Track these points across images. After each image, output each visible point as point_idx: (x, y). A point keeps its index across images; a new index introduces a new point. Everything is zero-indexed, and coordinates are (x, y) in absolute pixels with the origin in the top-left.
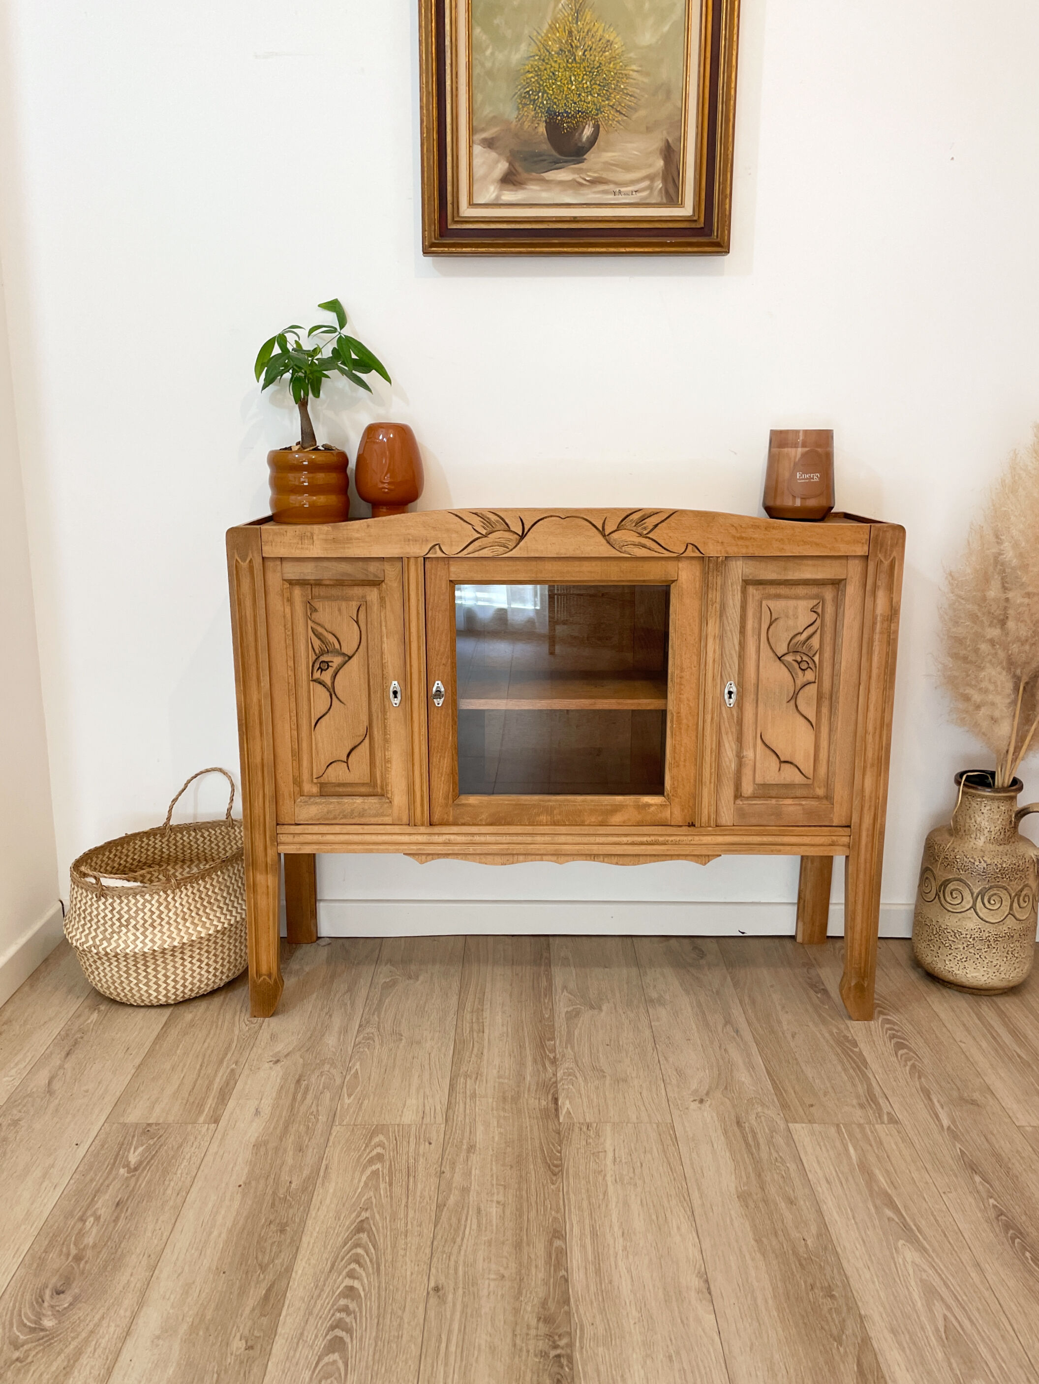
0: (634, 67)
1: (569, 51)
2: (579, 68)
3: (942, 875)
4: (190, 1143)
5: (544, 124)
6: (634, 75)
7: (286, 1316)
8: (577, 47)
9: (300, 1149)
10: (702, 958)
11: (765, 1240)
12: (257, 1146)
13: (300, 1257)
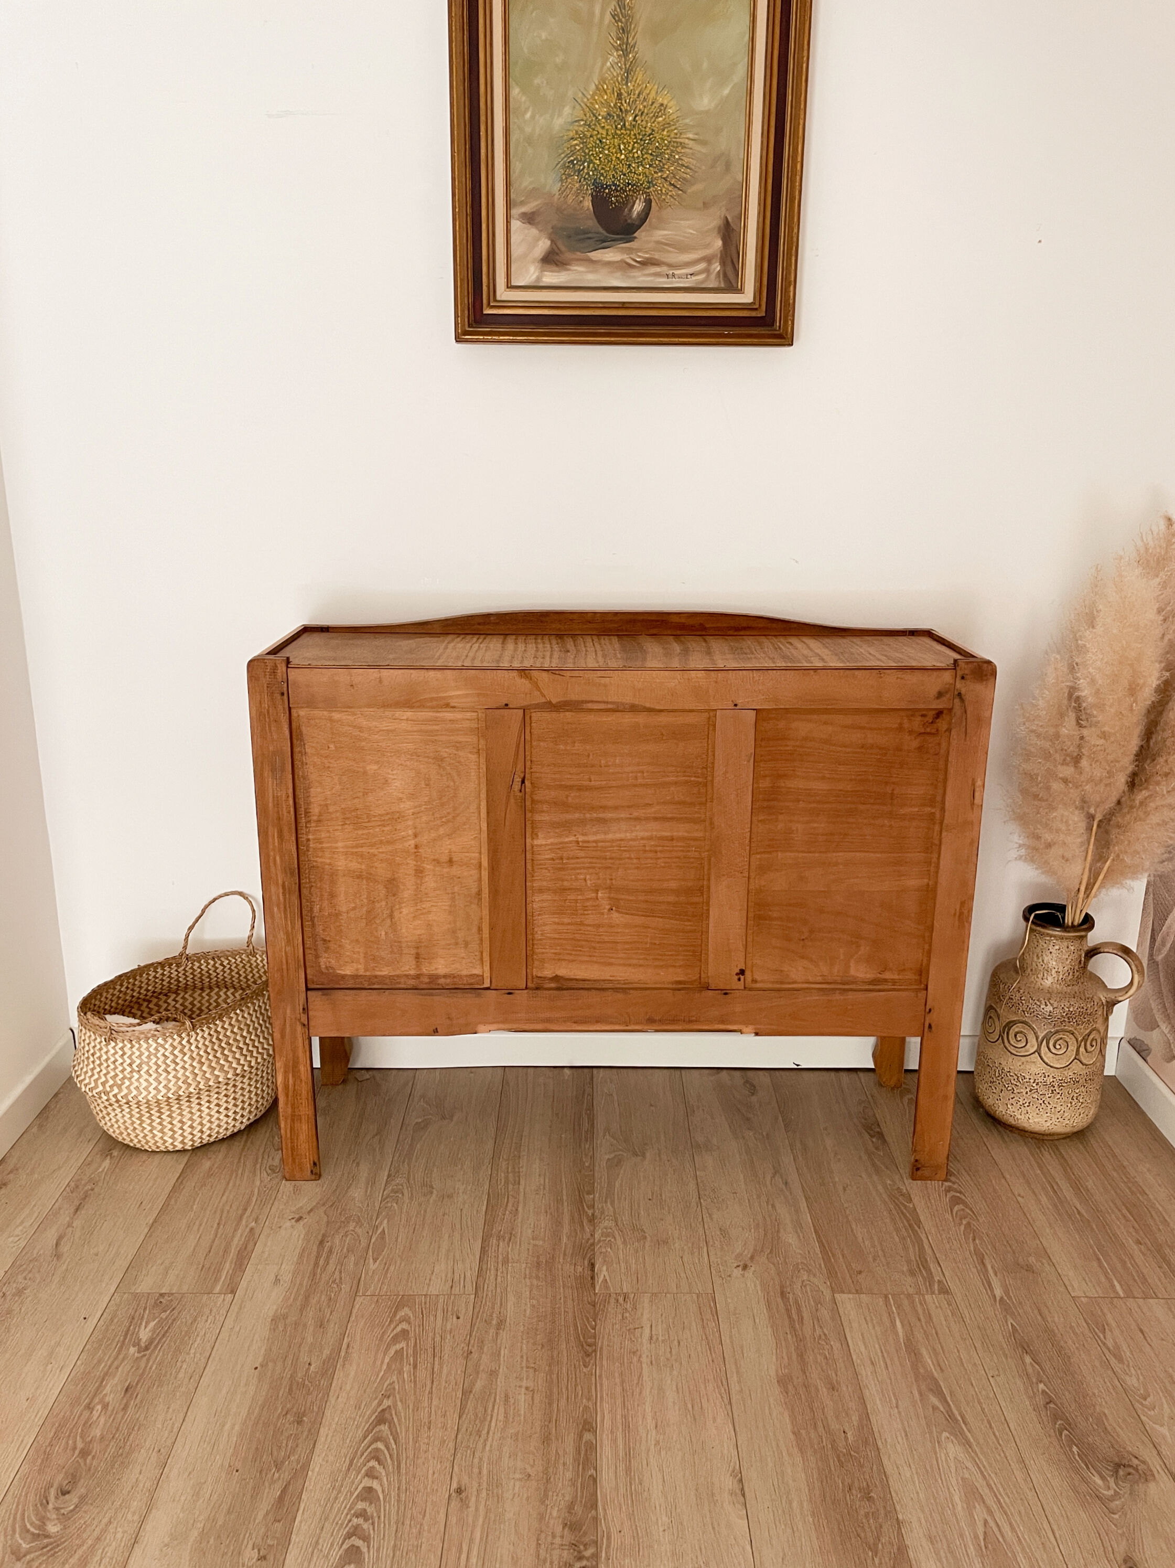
0: (691, 136)
1: (618, 116)
2: (629, 135)
3: (1007, 1015)
4: (205, 1318)
5: (590, 198)
6: (691, 144)
7: (301, 1522)
8: (626, 111)
9: (321, 1324)
10: (753, 1094)
11: (803, 1432)
12: (275, 1320)
13: (317, 1451)
